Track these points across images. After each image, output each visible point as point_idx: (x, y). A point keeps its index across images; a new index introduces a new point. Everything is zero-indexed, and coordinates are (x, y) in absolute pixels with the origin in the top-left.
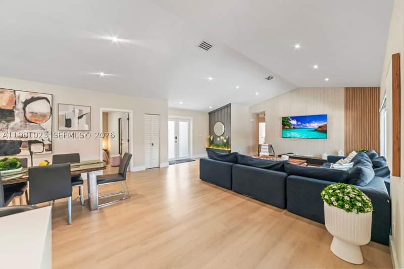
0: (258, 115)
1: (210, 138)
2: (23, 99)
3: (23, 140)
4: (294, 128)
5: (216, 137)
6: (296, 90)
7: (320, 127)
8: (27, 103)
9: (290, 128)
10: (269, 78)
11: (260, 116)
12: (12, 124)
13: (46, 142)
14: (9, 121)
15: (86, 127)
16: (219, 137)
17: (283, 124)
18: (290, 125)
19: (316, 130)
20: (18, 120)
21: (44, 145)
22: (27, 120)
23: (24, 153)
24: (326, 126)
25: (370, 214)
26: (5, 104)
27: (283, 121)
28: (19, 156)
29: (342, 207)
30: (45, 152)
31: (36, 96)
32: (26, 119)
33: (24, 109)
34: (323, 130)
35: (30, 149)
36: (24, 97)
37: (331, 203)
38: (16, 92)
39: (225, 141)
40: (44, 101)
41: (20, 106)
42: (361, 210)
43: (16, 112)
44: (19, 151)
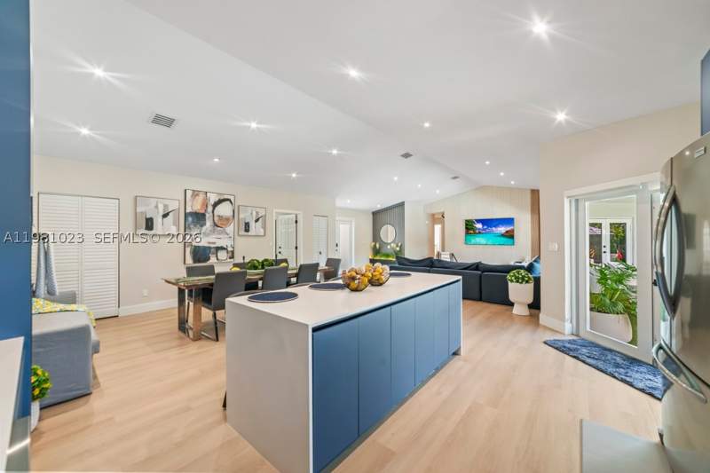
0: (433, 215)
1: (375, 246)
2: (212, 202)
3: (212, 246)
4: (480, 233)
5: (383, 244)
6: (482, 189)
7: (507, 232)
8: (215, 205)
9: (475, 233)
10: (455, 178)
11: (436, 216)
12: (204, 228)
13: (230, 249)
14: (202, 226)
15: (261, 232)
16: (390, 244)
17: (466, 228)
18: (474, 229)
19: (503, 235)
20: (209, 223)
21: (228, 252)
22: (216, 225)
23: (213, 260)
24: (513, 231)
25: (532, 284)
26: (199, 208)
27: (466, 225)
28: (208, 263)
29: (518, 282)
30: (229, 260)
31: (222, 198)
32: (214, 223)
33: (213, 212)
34: (510, 235)
35: (217, 256)
36: (213, 198)
37: (512, 281)
38: (208, 194)
39: (398, 249)
40: (228, 202)
41: (210, 209)
42: (527, 282)
43: (207, 215)
44: (209, 259)
